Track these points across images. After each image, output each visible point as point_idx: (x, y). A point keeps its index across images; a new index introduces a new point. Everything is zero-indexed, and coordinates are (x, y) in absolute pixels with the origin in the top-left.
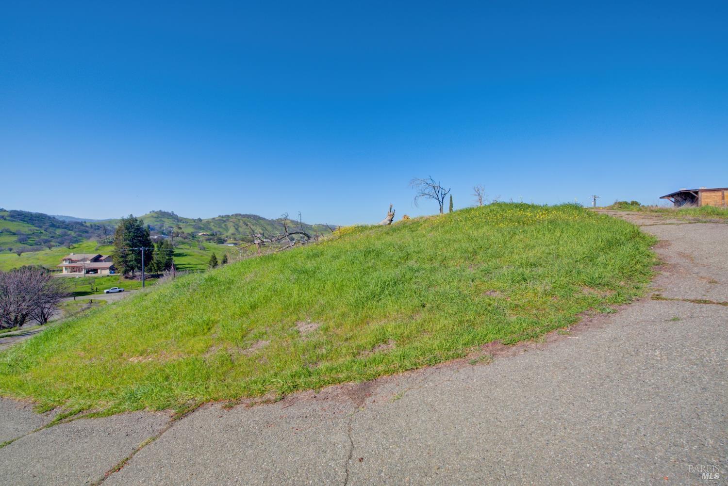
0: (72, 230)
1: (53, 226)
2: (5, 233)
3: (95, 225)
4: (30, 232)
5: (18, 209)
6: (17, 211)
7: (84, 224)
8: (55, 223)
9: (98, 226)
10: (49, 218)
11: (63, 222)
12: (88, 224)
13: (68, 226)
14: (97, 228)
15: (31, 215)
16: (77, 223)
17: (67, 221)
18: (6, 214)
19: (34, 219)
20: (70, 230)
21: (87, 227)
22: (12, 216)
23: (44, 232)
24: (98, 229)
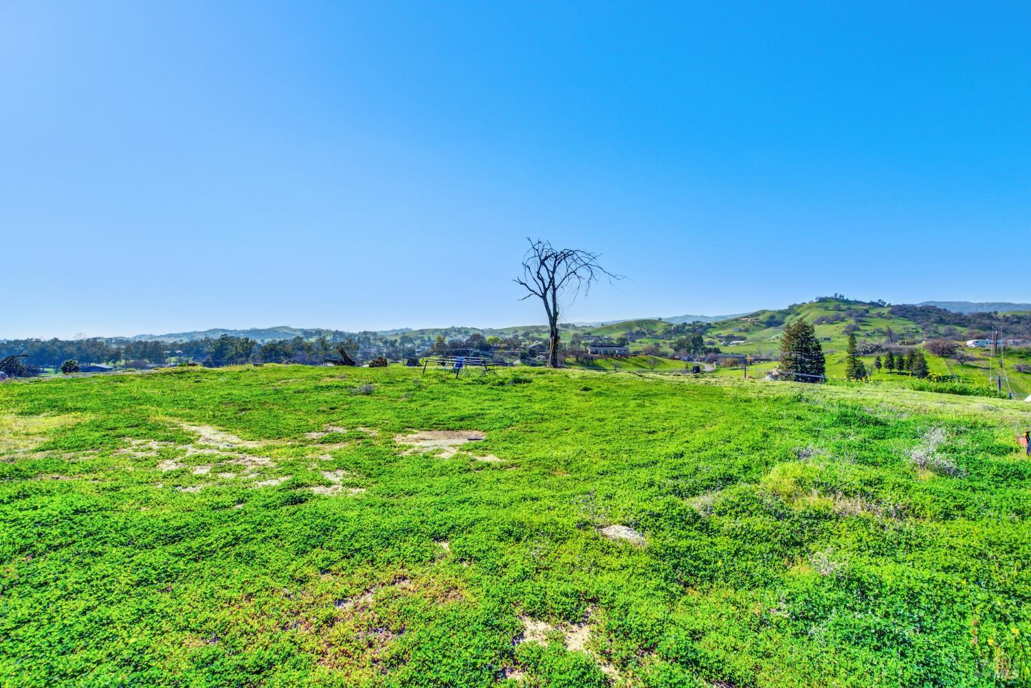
0: (967, 326)
1: (941, 321)
2: (876, 334)
4: (903, 332)
5: (901, 304)
6: (900, 306)
7: (994, 315)
8: (944, 318)
10: (940, 310)
11: (960, 315)
14: (1016, 320)
15: (915, 309)
16: (982, 315)
17: (966, 313)
18: (885, 311)
19: (918, 313)
20: (964, 326)
21: (998, 319)
22: (892, 312)
23: (921, 331)
24: (1018, 322)
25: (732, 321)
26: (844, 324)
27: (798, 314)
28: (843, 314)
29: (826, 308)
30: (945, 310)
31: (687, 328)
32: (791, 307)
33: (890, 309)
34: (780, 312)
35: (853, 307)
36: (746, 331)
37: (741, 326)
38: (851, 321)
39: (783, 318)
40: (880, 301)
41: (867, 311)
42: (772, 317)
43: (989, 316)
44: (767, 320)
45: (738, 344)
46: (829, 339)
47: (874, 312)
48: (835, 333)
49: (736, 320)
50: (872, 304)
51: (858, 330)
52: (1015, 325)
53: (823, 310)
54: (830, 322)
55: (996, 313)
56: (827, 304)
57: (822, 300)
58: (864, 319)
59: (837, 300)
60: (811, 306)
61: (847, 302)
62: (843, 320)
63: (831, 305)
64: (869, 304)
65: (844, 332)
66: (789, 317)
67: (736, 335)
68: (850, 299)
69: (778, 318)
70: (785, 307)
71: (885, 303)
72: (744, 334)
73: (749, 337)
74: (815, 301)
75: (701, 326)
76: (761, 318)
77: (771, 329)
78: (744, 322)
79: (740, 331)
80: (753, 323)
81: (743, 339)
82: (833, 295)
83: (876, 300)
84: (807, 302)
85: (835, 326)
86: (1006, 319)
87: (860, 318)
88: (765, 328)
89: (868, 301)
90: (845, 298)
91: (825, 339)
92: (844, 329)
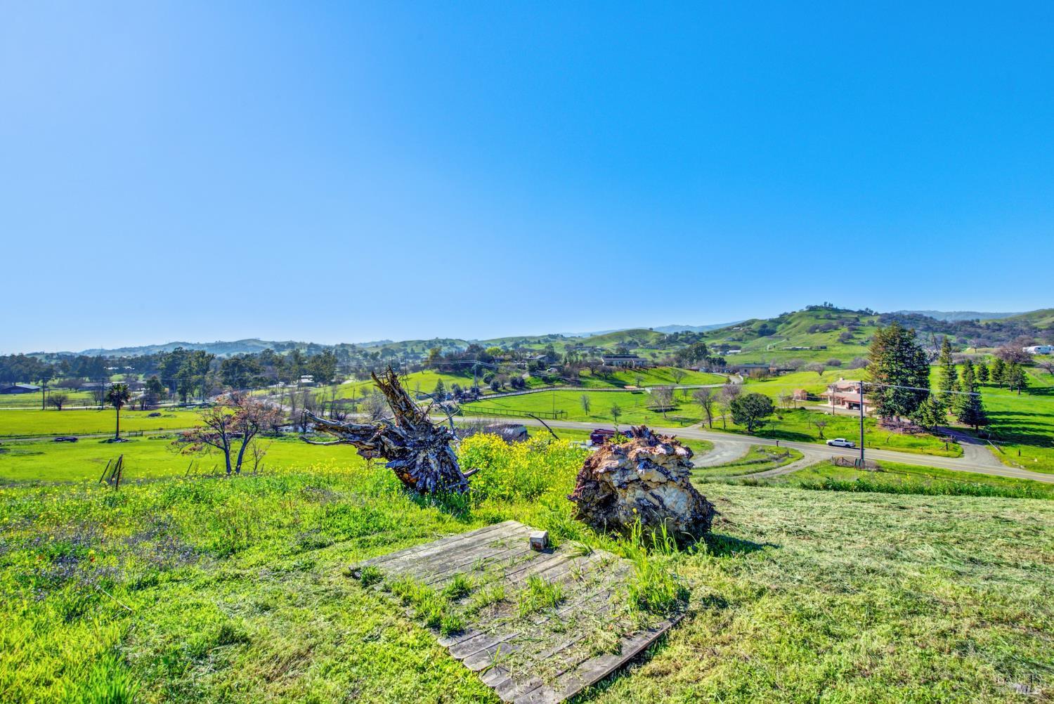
0: (954, 334)
1: (930, 329)
3: (995, 324)
5: (889, 312)
6: (889, 314)
7: (976, 323)
8: (931, 326)
9: (1000, 326)
10: (926, 318)
11: (944, 323)
12: (982, 323)
13: (949, 327)
14: (997, 328)
15: (903, 317)
16: (966, 323)
17: (950, 320)
18: (875, 319)
19: (907, 321)
20: (951, 334)
21: (980, 327)
22: (882, 321)
24: (1000, 330)
25: (724, 330)
26: (836, 333)
27: (789, 323)
28: (834, 323)
29: (817, 317)
30: (931, 318)
31: (680, 337)
32: (781, 316)
33: (879, 317)
34: (772, 321)
35: (843, 315)
36: (740, 340)
37: (733, 335)
38: (845, 330)
39: (775, 327)
40: (867, 309)
41: (857, 320)
42: (764, 326)
43: (972, 324)
44: (759, 329)
45: (735, 353)
46: (825, 348)
47: (864, 320)
48: (830, 342)
49: (728, 329)
50: (861, 312)
51: (853, 338)
52: (997, 333)
53: (813, 318)
54: (824, 331)
55: (978, 321)
56: (817, 313)
57: (812, 309)
58: (857, 327)
59: (827, 308)
60: (801, 315)
61: (836, 311)
62: (836, 328)
63: (822, 314)
64: (858, 312)
65: (839, 340)
66: (780, 326)
67: (731, 344)
68: (840, 308)
69: (770, 326)
70: (776, 316)
71: (872, 312)
72: (738, 344)
73: (744, 346)
74: (805, 310)
75: (694, 336)
76: (753, 327)
77: (764, 338)
78: (736, 331)
79: (734, 340)
80: (745, 332)
81: (738, 348)
82: (823, 304)
83: (864, 309)
84: (797, 311)
85: (829, 334)
86: (988, 326)
87: (853, 326)
88: (758, 337)
89: (857, 310)
90: (835, 307)
91: (822, 348)
92: (838, 338)
